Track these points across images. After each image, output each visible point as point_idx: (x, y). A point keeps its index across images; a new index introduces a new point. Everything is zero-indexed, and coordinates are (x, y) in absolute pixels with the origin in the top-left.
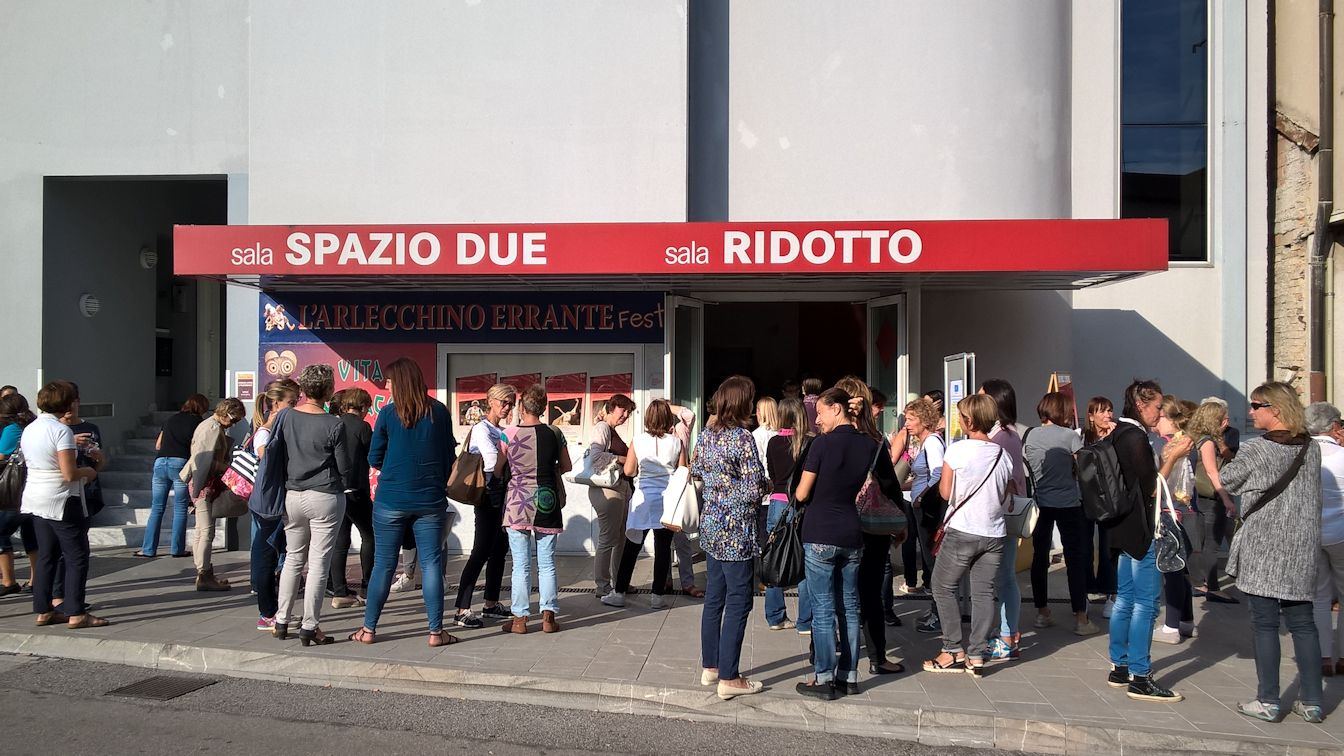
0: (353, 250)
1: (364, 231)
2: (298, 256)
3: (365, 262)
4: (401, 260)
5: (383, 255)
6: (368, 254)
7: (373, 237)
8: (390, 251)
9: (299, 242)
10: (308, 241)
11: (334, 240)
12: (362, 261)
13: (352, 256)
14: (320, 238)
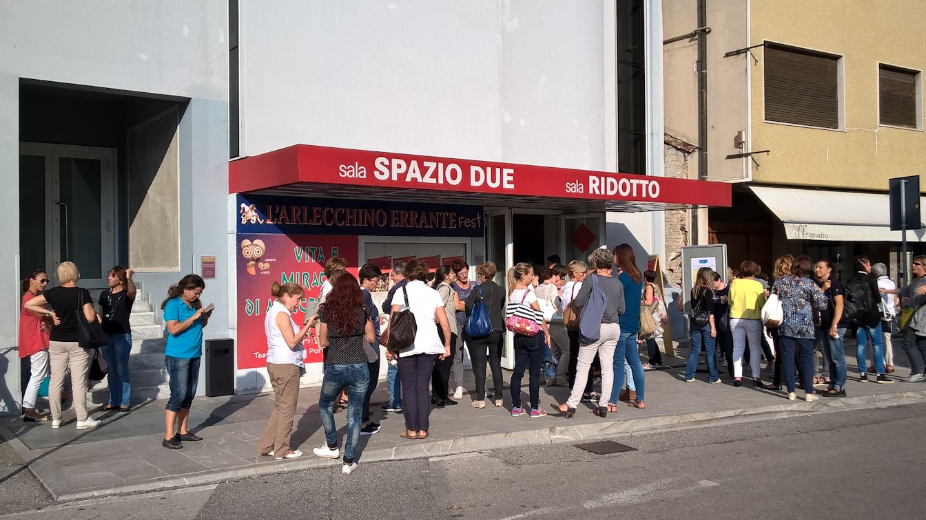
0: (414, 172)
1: (421, 160)
2: (382, 173)
3: (421, 181)
4: (441, 181)
5: (431, 177)
6: (423, 175)
7: (426, 164)
8: (435, 175)
9: (382, 163)
10: (388, 164)
11: (403, 163)
12: (420, 180)
13: (414, 176)
14: (395, 162)
